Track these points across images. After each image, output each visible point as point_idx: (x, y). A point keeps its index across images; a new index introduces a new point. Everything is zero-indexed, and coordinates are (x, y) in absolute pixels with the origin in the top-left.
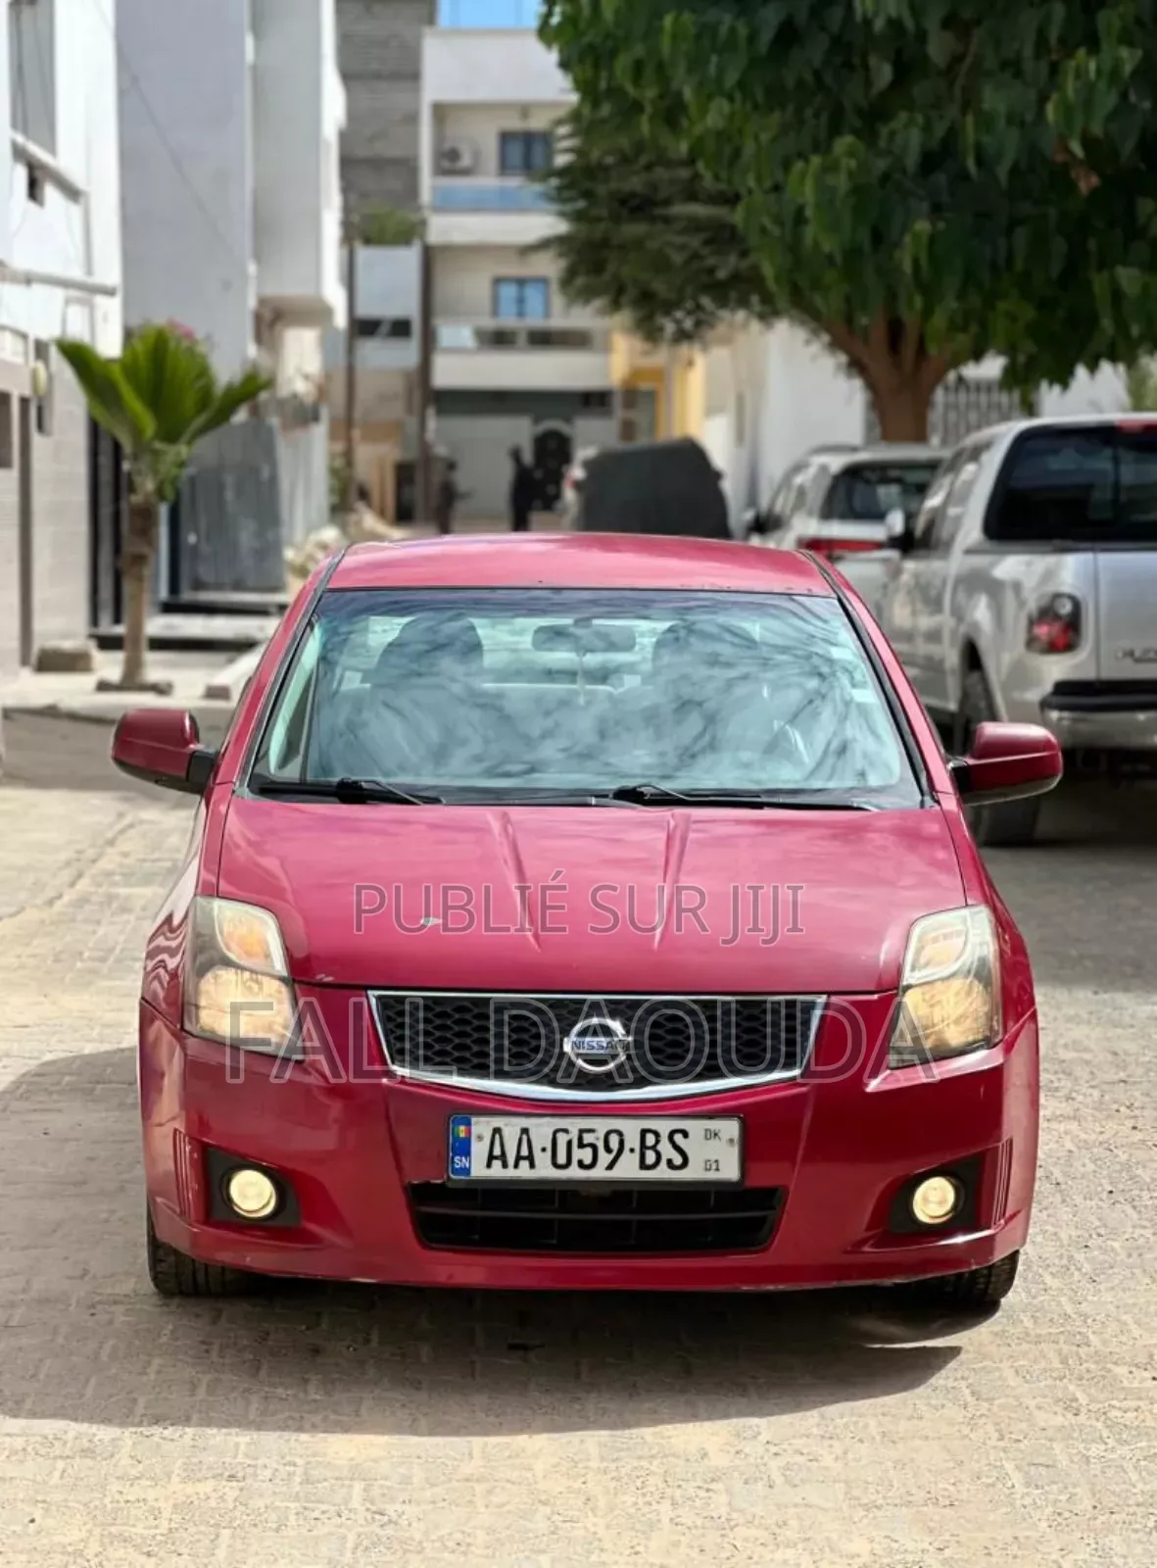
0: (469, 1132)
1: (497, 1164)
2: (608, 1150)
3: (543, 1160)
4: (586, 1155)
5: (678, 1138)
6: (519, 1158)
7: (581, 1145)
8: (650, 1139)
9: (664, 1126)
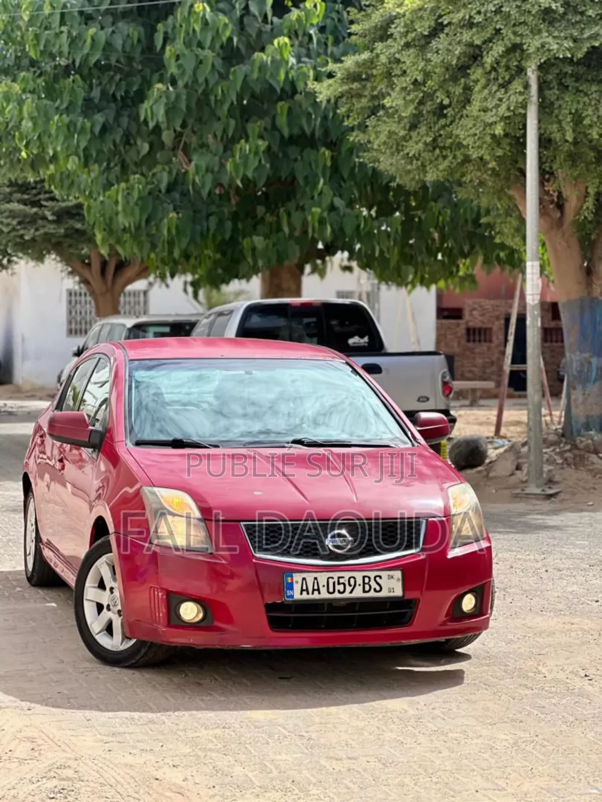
0: (292, 580)
1: (304, 593)
2: (350, 585)
3: (323, 590)
4: (341, 588)
5: (378, 579)
6: (314, 590)
7: (339, 584)
8: (367, 580)
9: (372, 574)
